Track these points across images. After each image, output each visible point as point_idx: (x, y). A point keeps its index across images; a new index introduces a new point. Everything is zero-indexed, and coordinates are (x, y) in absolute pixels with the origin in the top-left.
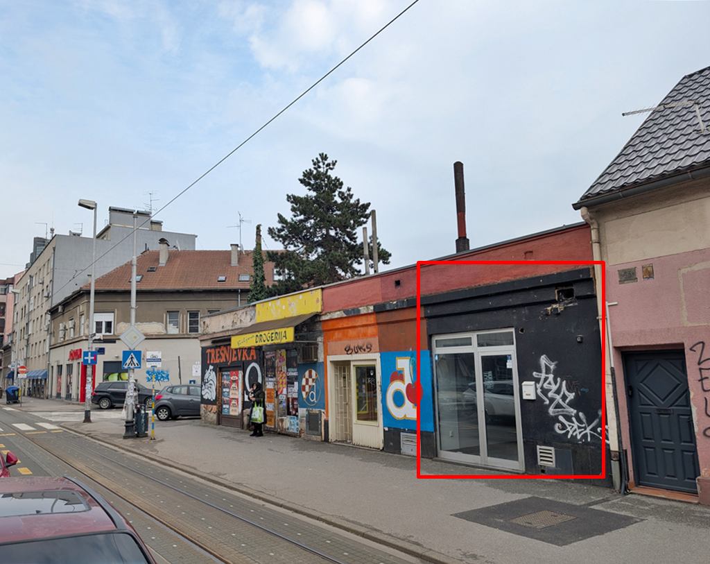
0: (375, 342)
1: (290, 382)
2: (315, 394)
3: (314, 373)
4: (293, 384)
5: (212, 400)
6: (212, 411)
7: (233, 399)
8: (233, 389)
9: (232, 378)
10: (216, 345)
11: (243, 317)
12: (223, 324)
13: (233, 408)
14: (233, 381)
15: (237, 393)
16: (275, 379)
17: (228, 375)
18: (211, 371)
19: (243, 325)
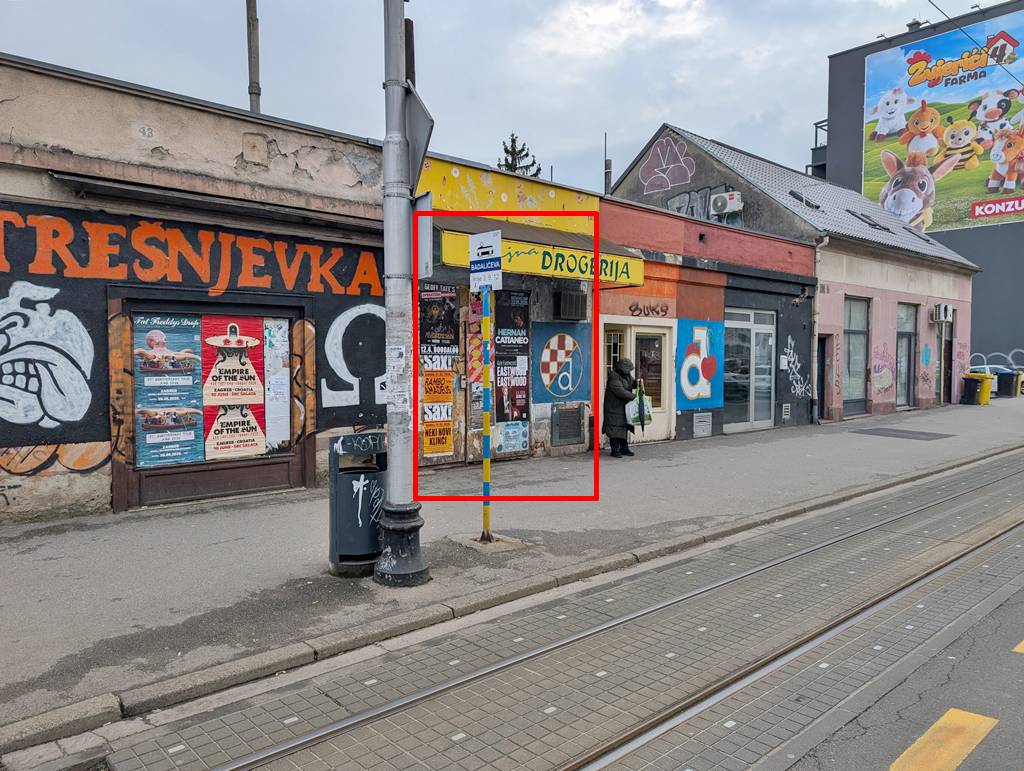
0: (672, 304)
1: (505, 356)
2: (570, 377)
3: (569, 341)
4: (516, 359)
5: (47, 423)
6: (57, 467)
7: (232, 407)
8: (230, 375)
9: (216, 341)
10: (94, 205)
11: (311, 162)
12: (157, 140)
13: (226, 437)
14: (227, 352)
15: (257, 386)
16: (455, 350)
17: (179, 330)
18: (28, 303)
19: (304, 184)
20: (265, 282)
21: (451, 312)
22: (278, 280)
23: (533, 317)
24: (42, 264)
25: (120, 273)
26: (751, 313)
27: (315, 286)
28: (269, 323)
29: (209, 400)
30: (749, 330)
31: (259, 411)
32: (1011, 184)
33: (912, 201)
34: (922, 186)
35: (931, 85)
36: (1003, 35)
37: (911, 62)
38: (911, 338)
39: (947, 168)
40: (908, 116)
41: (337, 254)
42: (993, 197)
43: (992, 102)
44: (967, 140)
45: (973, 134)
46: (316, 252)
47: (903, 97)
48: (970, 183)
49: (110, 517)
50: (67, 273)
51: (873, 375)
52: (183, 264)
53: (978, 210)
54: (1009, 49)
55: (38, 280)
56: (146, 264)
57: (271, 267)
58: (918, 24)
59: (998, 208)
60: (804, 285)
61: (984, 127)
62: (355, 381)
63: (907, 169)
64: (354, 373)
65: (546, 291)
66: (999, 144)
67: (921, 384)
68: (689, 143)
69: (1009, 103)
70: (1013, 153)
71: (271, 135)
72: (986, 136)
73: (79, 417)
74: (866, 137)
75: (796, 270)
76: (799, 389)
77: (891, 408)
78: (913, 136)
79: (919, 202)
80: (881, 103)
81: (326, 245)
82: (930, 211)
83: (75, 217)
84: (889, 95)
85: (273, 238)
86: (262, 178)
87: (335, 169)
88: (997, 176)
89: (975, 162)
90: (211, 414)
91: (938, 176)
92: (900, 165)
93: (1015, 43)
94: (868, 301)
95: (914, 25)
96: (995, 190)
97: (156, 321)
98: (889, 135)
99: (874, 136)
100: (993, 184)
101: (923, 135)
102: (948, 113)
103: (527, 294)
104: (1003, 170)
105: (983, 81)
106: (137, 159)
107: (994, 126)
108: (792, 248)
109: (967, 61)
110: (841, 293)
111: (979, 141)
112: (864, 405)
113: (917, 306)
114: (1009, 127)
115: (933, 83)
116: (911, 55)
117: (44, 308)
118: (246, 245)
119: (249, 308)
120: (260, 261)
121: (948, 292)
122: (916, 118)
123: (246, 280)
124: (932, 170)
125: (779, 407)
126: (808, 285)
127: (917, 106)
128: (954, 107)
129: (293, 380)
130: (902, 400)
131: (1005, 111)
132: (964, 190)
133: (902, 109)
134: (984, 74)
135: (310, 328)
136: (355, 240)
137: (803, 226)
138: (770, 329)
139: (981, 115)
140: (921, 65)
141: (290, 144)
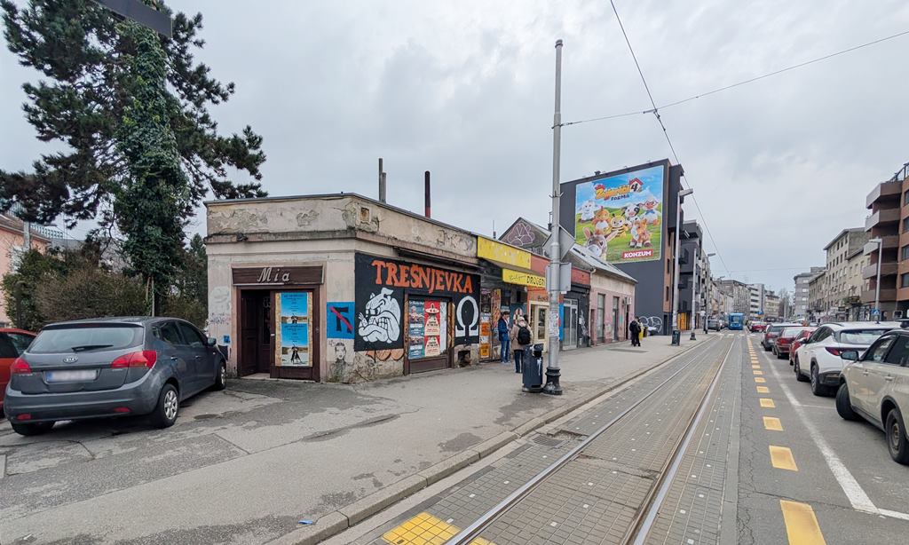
5: (389, 342)
6: (391, 358)
7: (431, 336)
8: (431, 324)
9: (428, 311)
10: (402, 259)
11: (455, 241)
12: (417, 234)
13: (430, 348)
14: (431, 315)
15: (438, 329)
16: (490, 314)
17: (420, 306)
18: (386, 296)
19: (453, 250)
20: (442, 288)
21: (489, 299)
22: (446, 287)
23: (512, 302)
24: (389, 282)
25: (407, 285)
26: (571, 300)
27: (455, 290)
28: (442, 303)
29: (427, 334)
30: (569, 308)
31: (438, 337)
32: (640, 245)
33: (597, 250)
34: (601, 244)
35: (605, 200)
36: (636, 180)
37: (597, 189)
38: (616, 311)
39: (612, 236)
40: (595, 212)
41: (461, 276)
42: (632, 249)
43: (632, 208)
44: (621, 224)
45: (623, 222)
46: (456, 275)
47: (593, 204)
48: (622, 243)
49: (404, 378)
50: (395, 285)
51: (606, 327)
52: (423, 282)
53: (626, 255)
54: (639, 186)
55: (389, 287)
56: (414, 281)
57: (444, 283)
58: (599, 172)
59: (634, 255)
60: (587, 289)
61: (628, 219)
62: (464, 326)
63: (595, 236)
64: (464, 324)
65: (514, 291)
66: (635, 227)
67: (619, 330)
68: (532, 226)
69: (639, 209)
70: (641, 231)
71: (446, 231)
72: (629, 223)
73: (396, 340)
74: (577, 220)
75: (584, 283)
76: (584, 332)
77: (610, 341)
78: (597, 221)
79: (600, 251)
80: (583, 206)
81: (459, 273)
82: (605, 254)
83: (398, 263)
84: (586, 203)
85: (445, 270)
86: (444, 248)
87: (461, 243)
88: (634, 241)
89: (624, 234)
90: (427, 338)
91: (609, 239)
92: (592, 234)
93: (641, 184)
94: (604, 295)
95: (598, 173)
96: (633, 247)
97: (414, 302)
98: (587, 220)
99: (580, 220)
100: (632, 244)
101: (602, 221)
102: (613, 212)
103: (510, 292)
104: (636, 238)
105: (627, 199)
106: (413, 241)
107: (633, 219)
108: (584, 273)
109: (621, 190)
110: (597, 292)
111: (626, 225)
112: (603, 340)
113: (618, 298)
114: (639, 219)
115: (606, 199)
116: (597, 185)
117: (389, 297)
118: (439, 273)
119: (437, 297)
120: (441, 279)
121: (627, 292)
122: (599, 213)
123: (439, 287)
124: (606, 237)
125: (578, 340)
126: (588, 288)
127: (599, 208)
128: (615, 210)
129: (447, 326)
130: (613, 337)
131: (638, 212)
132: (621, 246)
133: (593, 209)
134: (628, 196)
135: (454, 305)
136: (467, 272)
137: (584, 264)
138: (576, 307)
139: (627, 214)
140: (601, 190)
141: (450, 234)
